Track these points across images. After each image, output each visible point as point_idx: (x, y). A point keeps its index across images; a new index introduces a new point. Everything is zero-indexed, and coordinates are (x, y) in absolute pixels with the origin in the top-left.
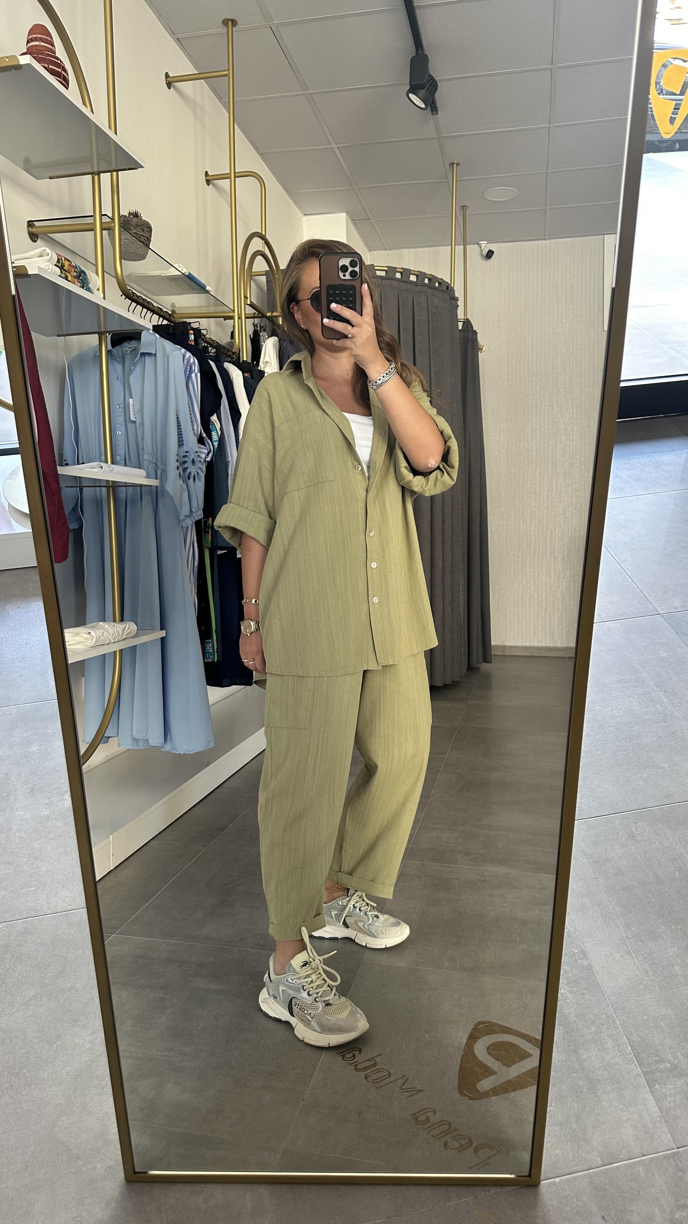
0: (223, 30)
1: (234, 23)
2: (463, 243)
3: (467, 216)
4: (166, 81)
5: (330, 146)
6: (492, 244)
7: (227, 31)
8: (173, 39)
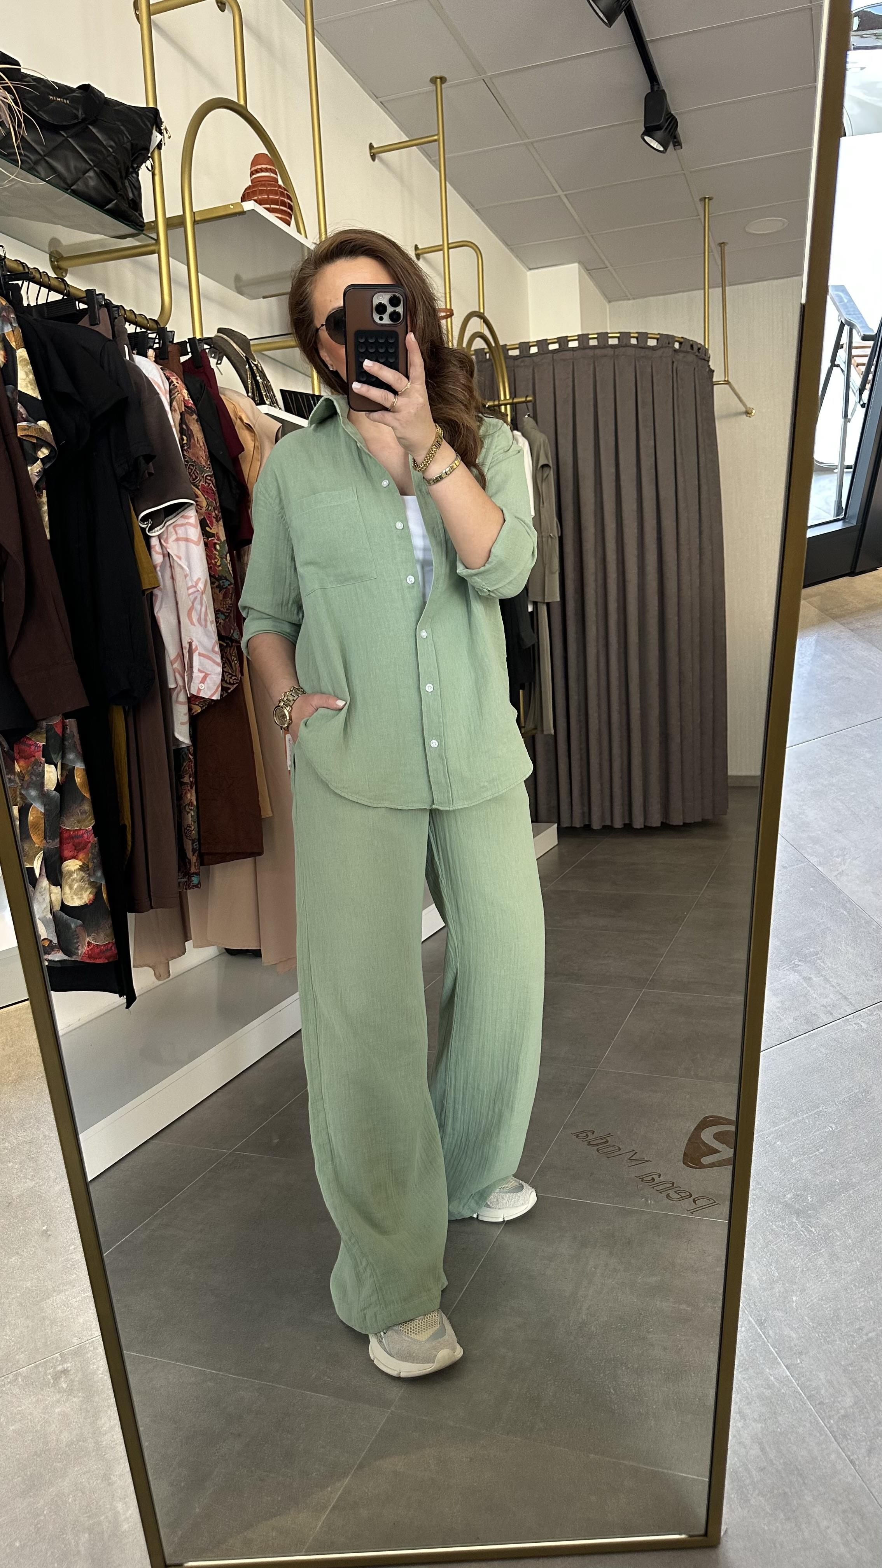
0: (433, 86)
1: (443, 80)
2: (720, 284)
3: (726, 254)
4: (371, 153)
5: (557, 194)
7: (435, 89)
8: (377, 104)
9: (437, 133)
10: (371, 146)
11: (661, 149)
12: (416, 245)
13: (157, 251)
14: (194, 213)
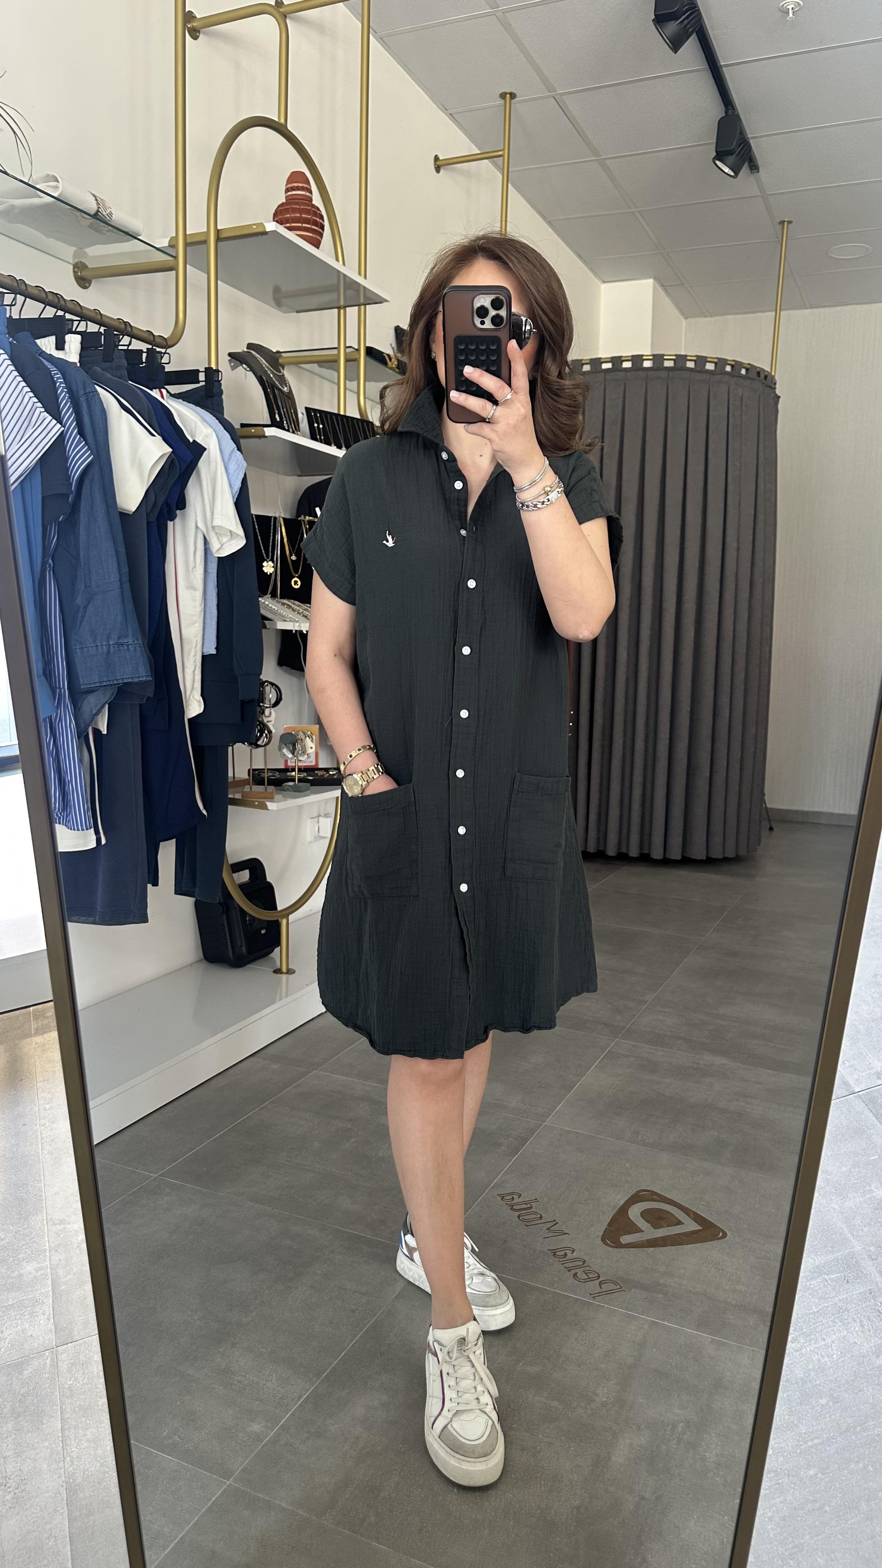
0: (502, 102)
1: (513, 96)
4: (435, 165)
5: (631, 210)
7: (504, 106)
8: (446, 115)
9: (502, 148)
10: (436, 158)
11: (732, 174)
13: (175, 268)
14: (218, 231)
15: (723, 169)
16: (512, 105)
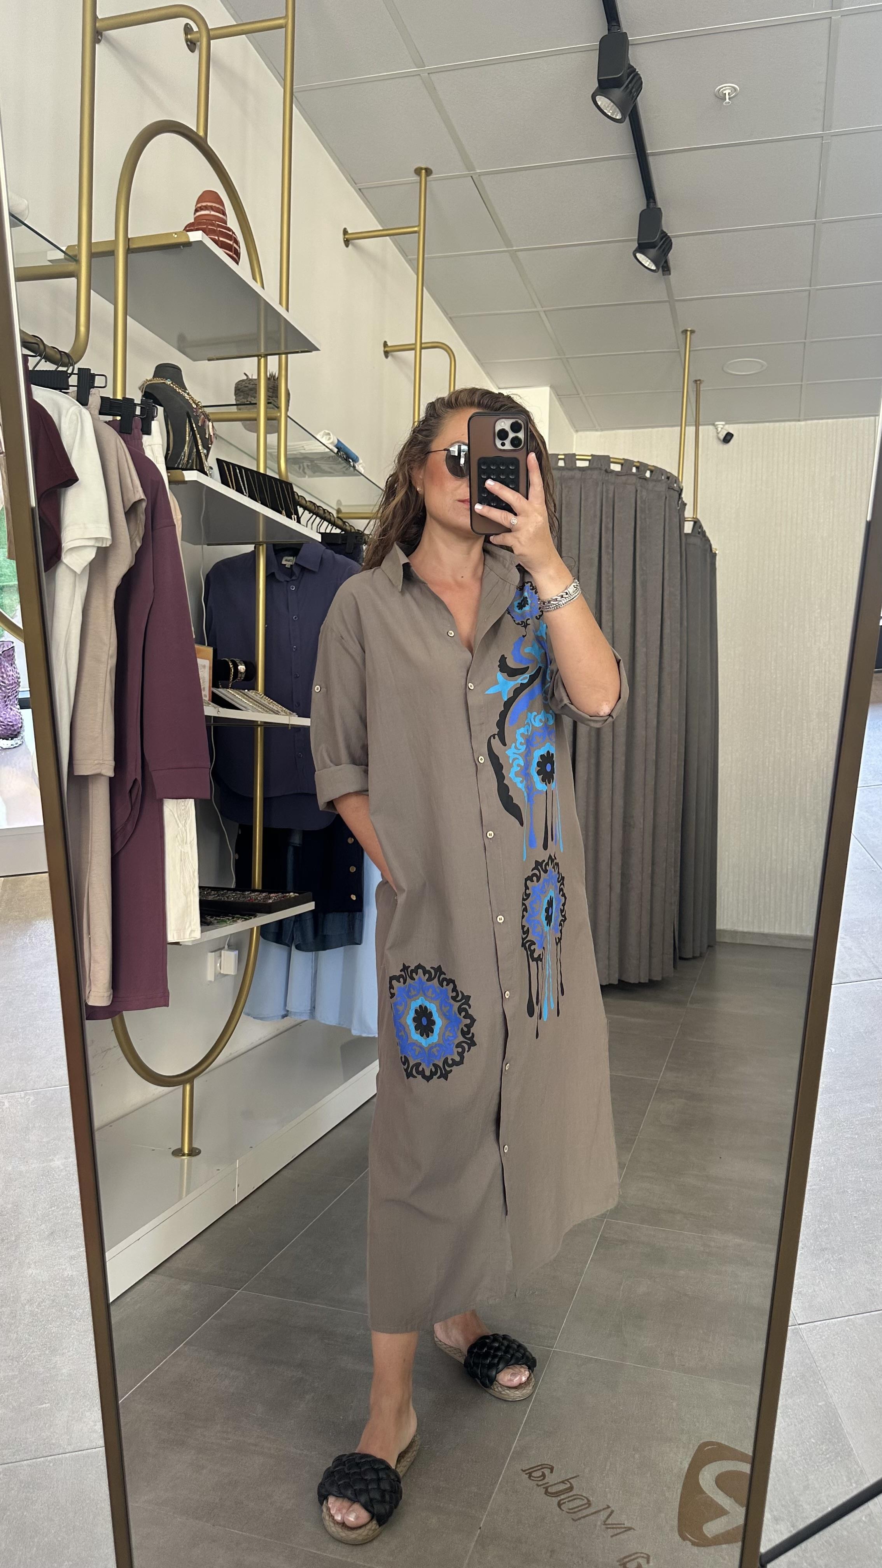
0: (417, 178)
1: (428, 172)
2: (694, 423)
3: (701, 392)
4: (344, 238)
5: (535, 310)
6: (731, 426)
7: (419, 181)
8: (355, 190)
9: (417, 224)
10: (345, 232)
11: (654, 268)
12: (385, 342)
13: (76, 274)
14: (129, 239)
15: (643, 263)
16: (428, 183)
